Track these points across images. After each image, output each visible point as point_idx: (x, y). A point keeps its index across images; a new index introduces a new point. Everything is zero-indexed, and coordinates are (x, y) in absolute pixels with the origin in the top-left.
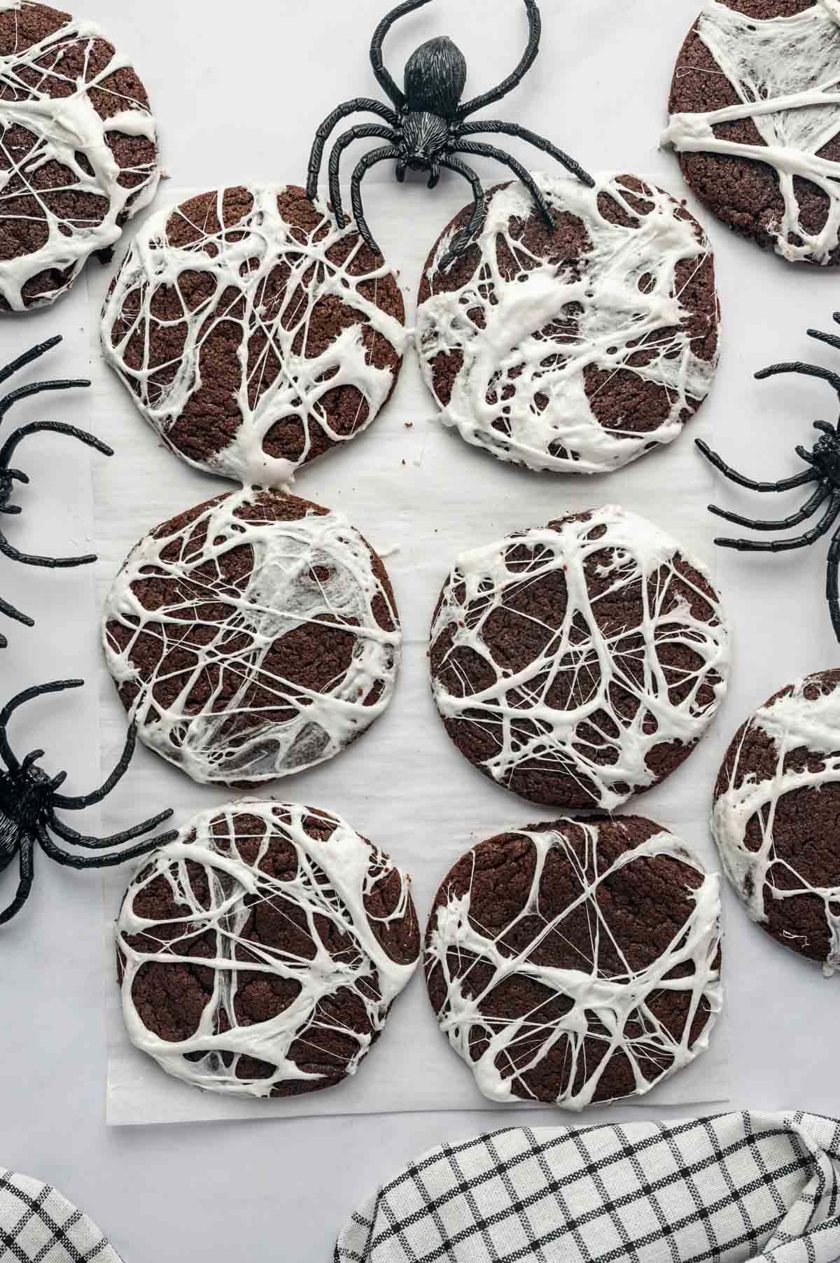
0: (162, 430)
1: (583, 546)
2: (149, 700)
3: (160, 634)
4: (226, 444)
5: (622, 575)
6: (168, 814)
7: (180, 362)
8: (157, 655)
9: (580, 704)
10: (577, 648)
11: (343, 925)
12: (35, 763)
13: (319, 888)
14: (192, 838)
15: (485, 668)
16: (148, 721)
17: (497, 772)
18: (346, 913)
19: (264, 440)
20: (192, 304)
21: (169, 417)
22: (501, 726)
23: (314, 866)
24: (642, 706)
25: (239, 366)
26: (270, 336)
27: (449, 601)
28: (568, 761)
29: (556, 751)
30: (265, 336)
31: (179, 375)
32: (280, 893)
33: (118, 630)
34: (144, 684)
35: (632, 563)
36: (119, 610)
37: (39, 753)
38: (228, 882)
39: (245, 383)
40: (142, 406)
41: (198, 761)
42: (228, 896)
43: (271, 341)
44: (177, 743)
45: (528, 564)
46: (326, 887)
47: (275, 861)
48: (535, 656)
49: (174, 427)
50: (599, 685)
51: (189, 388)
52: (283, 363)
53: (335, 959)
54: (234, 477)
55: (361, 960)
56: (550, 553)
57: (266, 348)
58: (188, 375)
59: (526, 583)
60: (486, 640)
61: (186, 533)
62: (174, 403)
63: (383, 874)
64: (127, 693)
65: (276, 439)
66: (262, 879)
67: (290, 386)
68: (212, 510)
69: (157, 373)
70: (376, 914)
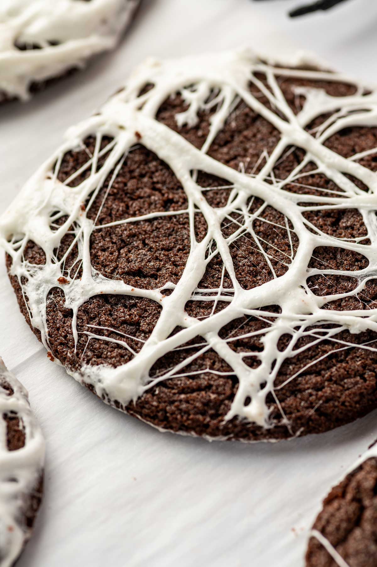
1: (140, 108)
5: (214, 110)
9: (290, 262)
10: (230, 207)
15: (135, 305)
22: (212, 350)
24: (363, 212)
27: (27, 274)
28: (332, 331)
29: (306, 330)
35: (214, 92)
45: (89, 169)
48: (185, 250)
50: (292, 227)
56: (107, 139)
59: (105, 185)
60: (109, 276)
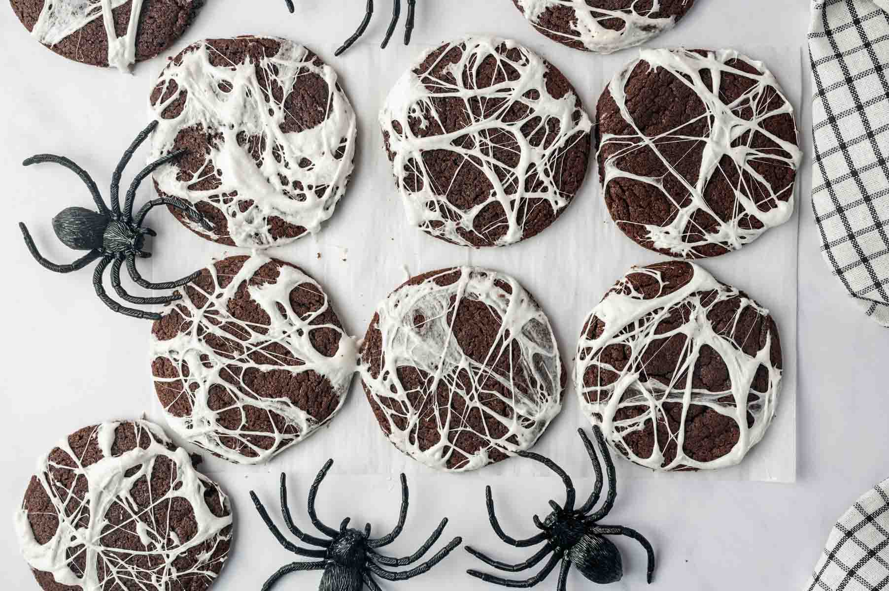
0: (316, 425)
1: (407, 137)
2: (502, 441)
3: (456, 432)
4: (327, 382)
5: (428, 110)
6: (582, 432)
7: (270, 411)
8: (471, 435)
9: (517, 143)
10: (477, 144)
11: (664, 314)
12: (542, 520)
13: (637, 329)
14: (599, 416)
15: (489, 208)
16: (517, 443)
17: (562, 203)
18: (656, 312)
19: (326, 355)
20: (231, 402)
21: (308, 420)
22: (529, 199)
23: (621, 333)
24: (519, 100)
25: (274, 371)
26: (254, 349)
27: (442, 232)
28: (556, 153)
29: (549, 162)
30: (254, 352)
31: (279, 412)
32: (640, 358)
33: (453, 461)
34: (491, 444)
35: (420, 103)
36: (439, 460)
37: (536, 518)
38: (630, 392)
39: (286, 367)
40: (300, 439)
41: (545, 410)
42: (640, 393)
43: (258, 349)
44: (532, 424)
45: (418, 176)
46: (637, 325)
47: (617, 360)
48: (482, 173)
49: (315, 417)
50: (503, 129)
51: (288, 405)
52: (273, 340)
53: (687, 320)
54: (351, 377)
55: (689, 303)
56: (411, 160)
57: (262, 351)
58: (279, 406)
59: (430, 178)
60: (470, 208)
61: (388, 412)
62: (298, 416)
63: (630, 285)
64: (497, 457)
65: (325, 347)
66: (630, 369)
67: (289, 336)
68: (373, 393)
69: (277, 427)
70: (658, 291)
